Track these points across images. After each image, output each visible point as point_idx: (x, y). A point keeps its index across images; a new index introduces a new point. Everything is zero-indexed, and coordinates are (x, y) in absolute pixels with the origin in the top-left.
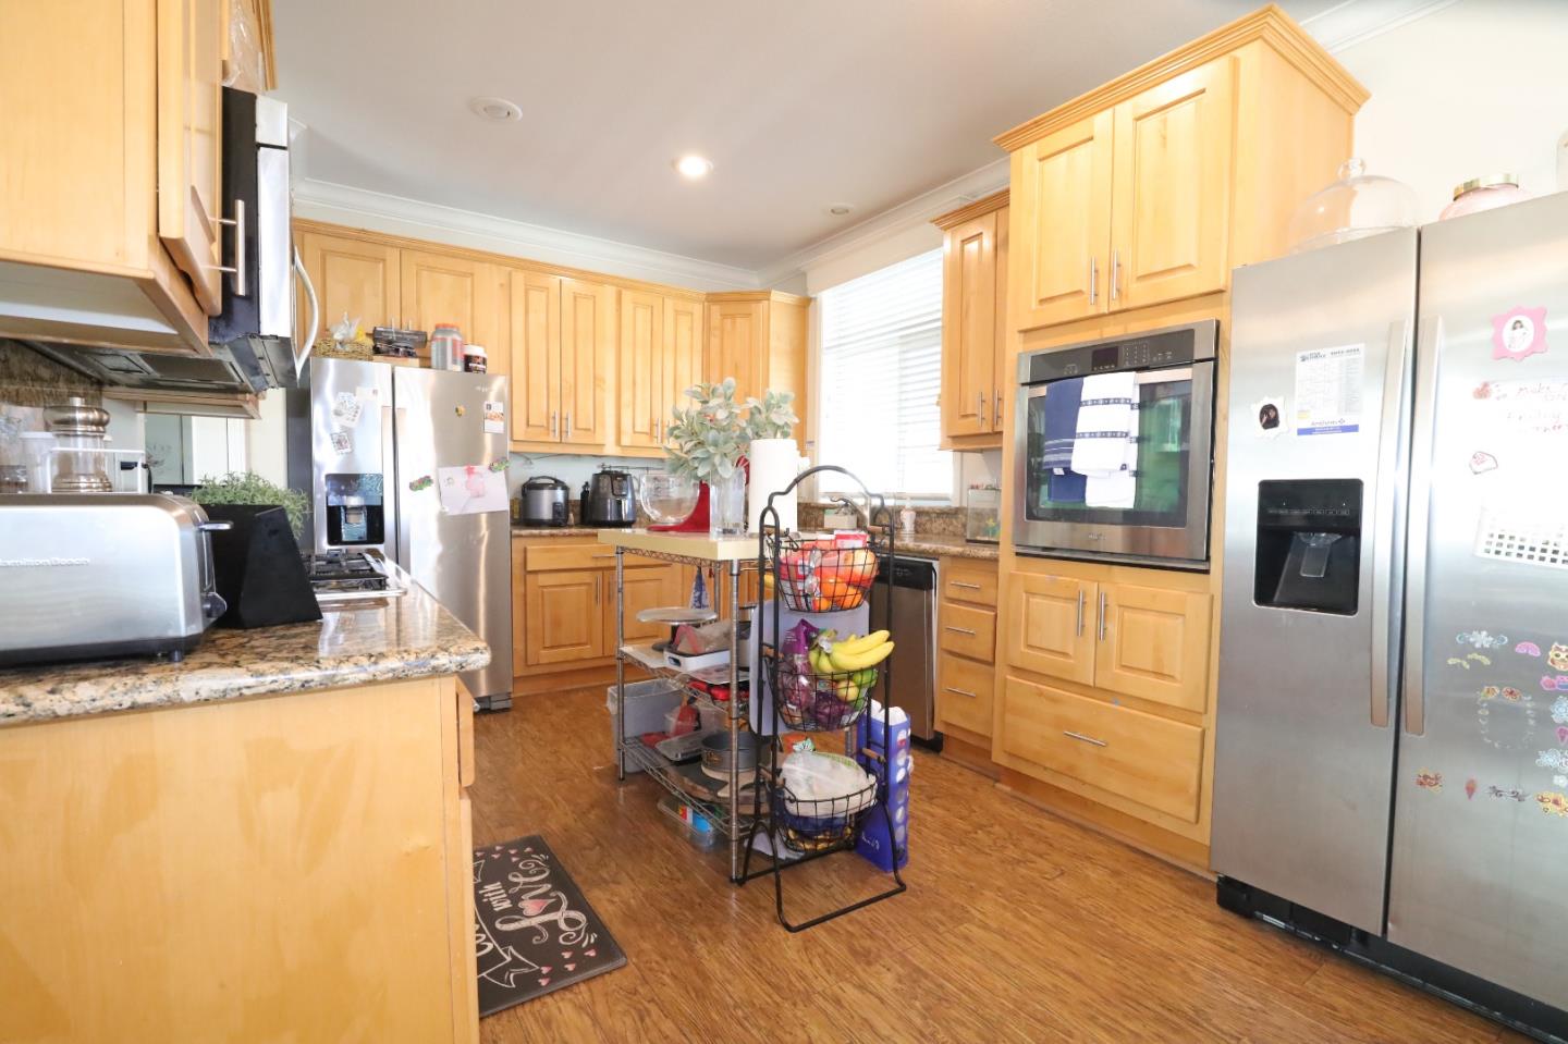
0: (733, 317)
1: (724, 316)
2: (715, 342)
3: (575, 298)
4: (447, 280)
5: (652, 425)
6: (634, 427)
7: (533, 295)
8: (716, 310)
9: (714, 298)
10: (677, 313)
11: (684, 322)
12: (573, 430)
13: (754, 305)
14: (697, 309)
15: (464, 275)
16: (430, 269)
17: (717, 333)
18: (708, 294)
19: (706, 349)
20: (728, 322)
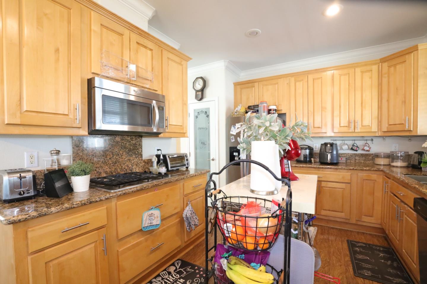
0: (395, 65)
1: (389, 67)
2: (385, 81)
3: (313, 80)
4: (270, 87)
5: (349, 122)
6: (340, 124)
7: (297, 83)
8: (385, 65)
9: (383, 60)
10: (362, 72)
11: (367, 76)
12: (313, 128)
13: (407, 56)
14: (375, 68)
15: (275, 84)
16: (266, 85)
17: (386, 75)
18: (380, 59)
19: (380, 85)
20: (392, 69)
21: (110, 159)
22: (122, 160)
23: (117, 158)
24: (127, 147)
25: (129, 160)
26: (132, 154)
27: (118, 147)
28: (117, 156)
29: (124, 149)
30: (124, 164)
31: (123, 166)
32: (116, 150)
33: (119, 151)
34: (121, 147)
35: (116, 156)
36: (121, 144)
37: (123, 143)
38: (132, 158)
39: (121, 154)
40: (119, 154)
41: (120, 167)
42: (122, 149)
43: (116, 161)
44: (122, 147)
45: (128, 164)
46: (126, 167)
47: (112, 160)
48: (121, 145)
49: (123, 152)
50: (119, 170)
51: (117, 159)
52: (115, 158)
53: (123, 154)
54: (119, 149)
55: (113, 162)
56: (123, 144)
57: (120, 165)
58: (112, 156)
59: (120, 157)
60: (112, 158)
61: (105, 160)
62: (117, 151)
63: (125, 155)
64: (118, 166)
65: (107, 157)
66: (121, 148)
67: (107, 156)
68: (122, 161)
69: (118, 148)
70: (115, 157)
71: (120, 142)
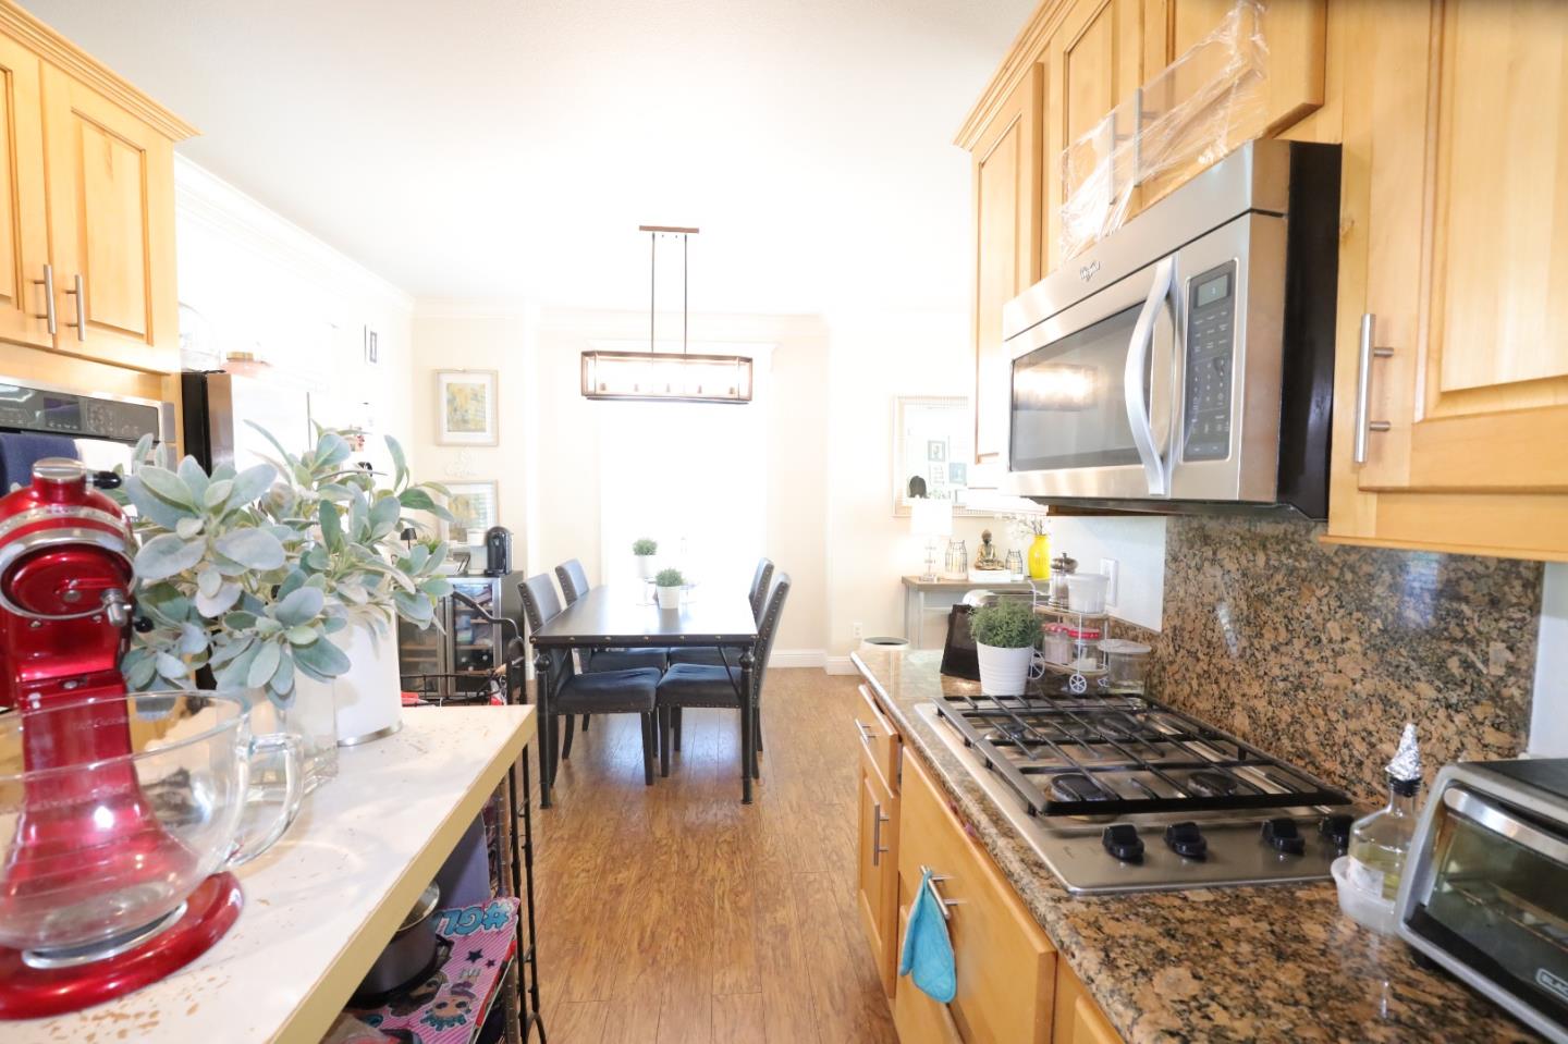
21: (1275, 649)
22: (1335, 681)
23: (1308, 657)
24: (1375, 601)
25: (1386, 701)
26: (1414, 665)
27: (1320, 593)
28: (1308, 644)
29: (1357, 615)
30: (1346, 715)
31: (1341, 727)
32: (1308, 611)
33: (1326, 621)
34: (1338, 598)
35: (1303, 641)
36: (1336, 574)
37: (1352, 569)
38: (1413, 698)
39: (1330, 641)
40: (1324, 640)
41: (1322, 723)
42: (1341, 612)
43: (1301, 674)
44: (1346, 598)
45: (1371, 728)
46: (1360, 748)
47: (1285, 660)
48: (1337, 580)
49: (1351, 631)
50: (1310, 734)
51: (1307, 663)
52: (1297, 654)
53: (1347, 646)
54: (1325, 608)
55: (1285, 673)
56: (1349, 576)
57: (1320, 710)
58: (1283, 636)
59: (1323, 659)
60: (1283, 649)
61: (1252, 644)
62: (1314, 616)
63: (1360, 657)
64: (1312, 709)
65: (1262, 635)
66: (1334, 604)
67: (1264, 631)
68: (1336, 688)
69: (1320, 600)
70: (1298, 644)
71: (1336, 560)
